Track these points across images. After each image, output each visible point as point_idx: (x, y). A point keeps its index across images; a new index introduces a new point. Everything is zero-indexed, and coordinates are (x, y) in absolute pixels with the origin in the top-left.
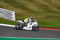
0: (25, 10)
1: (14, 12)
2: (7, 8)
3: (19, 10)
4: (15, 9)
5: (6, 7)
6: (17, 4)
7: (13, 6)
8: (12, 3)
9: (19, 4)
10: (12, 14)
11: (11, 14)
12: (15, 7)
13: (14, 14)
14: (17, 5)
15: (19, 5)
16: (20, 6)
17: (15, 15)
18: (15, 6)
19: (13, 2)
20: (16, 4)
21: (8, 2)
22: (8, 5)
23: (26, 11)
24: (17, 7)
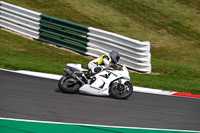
0: (185, 38)
1: (148, 43)
2: (124, 29)
3: (166, 37)
4: (152, 34)
5: (120, 28)
6: (159, 16)
7: (143, 23)
8: (143, 14)
9: (166, 16)
10: (141, 51)
11: (138, 51)
12: (151, 29)
13: (148, 49)
14: (157, 21)
15: (164, 20)
16: (169, 25)
17: (149, 55)
18: (151, 25)
19: (144, 11)
20: (156, 17)
21: (129, 9)
22: (128, 19)
23: (188, 40)
24: (158, 26)
